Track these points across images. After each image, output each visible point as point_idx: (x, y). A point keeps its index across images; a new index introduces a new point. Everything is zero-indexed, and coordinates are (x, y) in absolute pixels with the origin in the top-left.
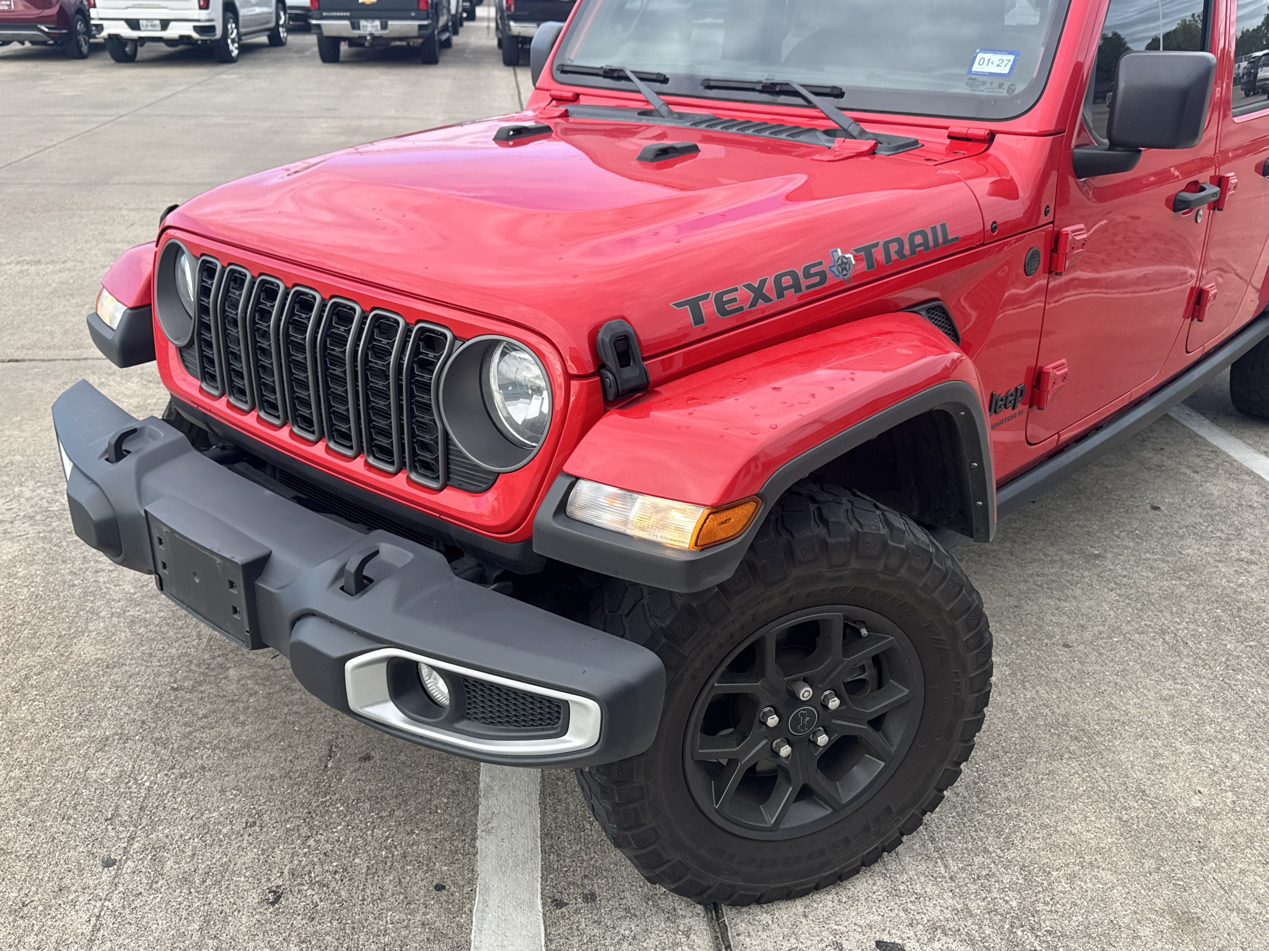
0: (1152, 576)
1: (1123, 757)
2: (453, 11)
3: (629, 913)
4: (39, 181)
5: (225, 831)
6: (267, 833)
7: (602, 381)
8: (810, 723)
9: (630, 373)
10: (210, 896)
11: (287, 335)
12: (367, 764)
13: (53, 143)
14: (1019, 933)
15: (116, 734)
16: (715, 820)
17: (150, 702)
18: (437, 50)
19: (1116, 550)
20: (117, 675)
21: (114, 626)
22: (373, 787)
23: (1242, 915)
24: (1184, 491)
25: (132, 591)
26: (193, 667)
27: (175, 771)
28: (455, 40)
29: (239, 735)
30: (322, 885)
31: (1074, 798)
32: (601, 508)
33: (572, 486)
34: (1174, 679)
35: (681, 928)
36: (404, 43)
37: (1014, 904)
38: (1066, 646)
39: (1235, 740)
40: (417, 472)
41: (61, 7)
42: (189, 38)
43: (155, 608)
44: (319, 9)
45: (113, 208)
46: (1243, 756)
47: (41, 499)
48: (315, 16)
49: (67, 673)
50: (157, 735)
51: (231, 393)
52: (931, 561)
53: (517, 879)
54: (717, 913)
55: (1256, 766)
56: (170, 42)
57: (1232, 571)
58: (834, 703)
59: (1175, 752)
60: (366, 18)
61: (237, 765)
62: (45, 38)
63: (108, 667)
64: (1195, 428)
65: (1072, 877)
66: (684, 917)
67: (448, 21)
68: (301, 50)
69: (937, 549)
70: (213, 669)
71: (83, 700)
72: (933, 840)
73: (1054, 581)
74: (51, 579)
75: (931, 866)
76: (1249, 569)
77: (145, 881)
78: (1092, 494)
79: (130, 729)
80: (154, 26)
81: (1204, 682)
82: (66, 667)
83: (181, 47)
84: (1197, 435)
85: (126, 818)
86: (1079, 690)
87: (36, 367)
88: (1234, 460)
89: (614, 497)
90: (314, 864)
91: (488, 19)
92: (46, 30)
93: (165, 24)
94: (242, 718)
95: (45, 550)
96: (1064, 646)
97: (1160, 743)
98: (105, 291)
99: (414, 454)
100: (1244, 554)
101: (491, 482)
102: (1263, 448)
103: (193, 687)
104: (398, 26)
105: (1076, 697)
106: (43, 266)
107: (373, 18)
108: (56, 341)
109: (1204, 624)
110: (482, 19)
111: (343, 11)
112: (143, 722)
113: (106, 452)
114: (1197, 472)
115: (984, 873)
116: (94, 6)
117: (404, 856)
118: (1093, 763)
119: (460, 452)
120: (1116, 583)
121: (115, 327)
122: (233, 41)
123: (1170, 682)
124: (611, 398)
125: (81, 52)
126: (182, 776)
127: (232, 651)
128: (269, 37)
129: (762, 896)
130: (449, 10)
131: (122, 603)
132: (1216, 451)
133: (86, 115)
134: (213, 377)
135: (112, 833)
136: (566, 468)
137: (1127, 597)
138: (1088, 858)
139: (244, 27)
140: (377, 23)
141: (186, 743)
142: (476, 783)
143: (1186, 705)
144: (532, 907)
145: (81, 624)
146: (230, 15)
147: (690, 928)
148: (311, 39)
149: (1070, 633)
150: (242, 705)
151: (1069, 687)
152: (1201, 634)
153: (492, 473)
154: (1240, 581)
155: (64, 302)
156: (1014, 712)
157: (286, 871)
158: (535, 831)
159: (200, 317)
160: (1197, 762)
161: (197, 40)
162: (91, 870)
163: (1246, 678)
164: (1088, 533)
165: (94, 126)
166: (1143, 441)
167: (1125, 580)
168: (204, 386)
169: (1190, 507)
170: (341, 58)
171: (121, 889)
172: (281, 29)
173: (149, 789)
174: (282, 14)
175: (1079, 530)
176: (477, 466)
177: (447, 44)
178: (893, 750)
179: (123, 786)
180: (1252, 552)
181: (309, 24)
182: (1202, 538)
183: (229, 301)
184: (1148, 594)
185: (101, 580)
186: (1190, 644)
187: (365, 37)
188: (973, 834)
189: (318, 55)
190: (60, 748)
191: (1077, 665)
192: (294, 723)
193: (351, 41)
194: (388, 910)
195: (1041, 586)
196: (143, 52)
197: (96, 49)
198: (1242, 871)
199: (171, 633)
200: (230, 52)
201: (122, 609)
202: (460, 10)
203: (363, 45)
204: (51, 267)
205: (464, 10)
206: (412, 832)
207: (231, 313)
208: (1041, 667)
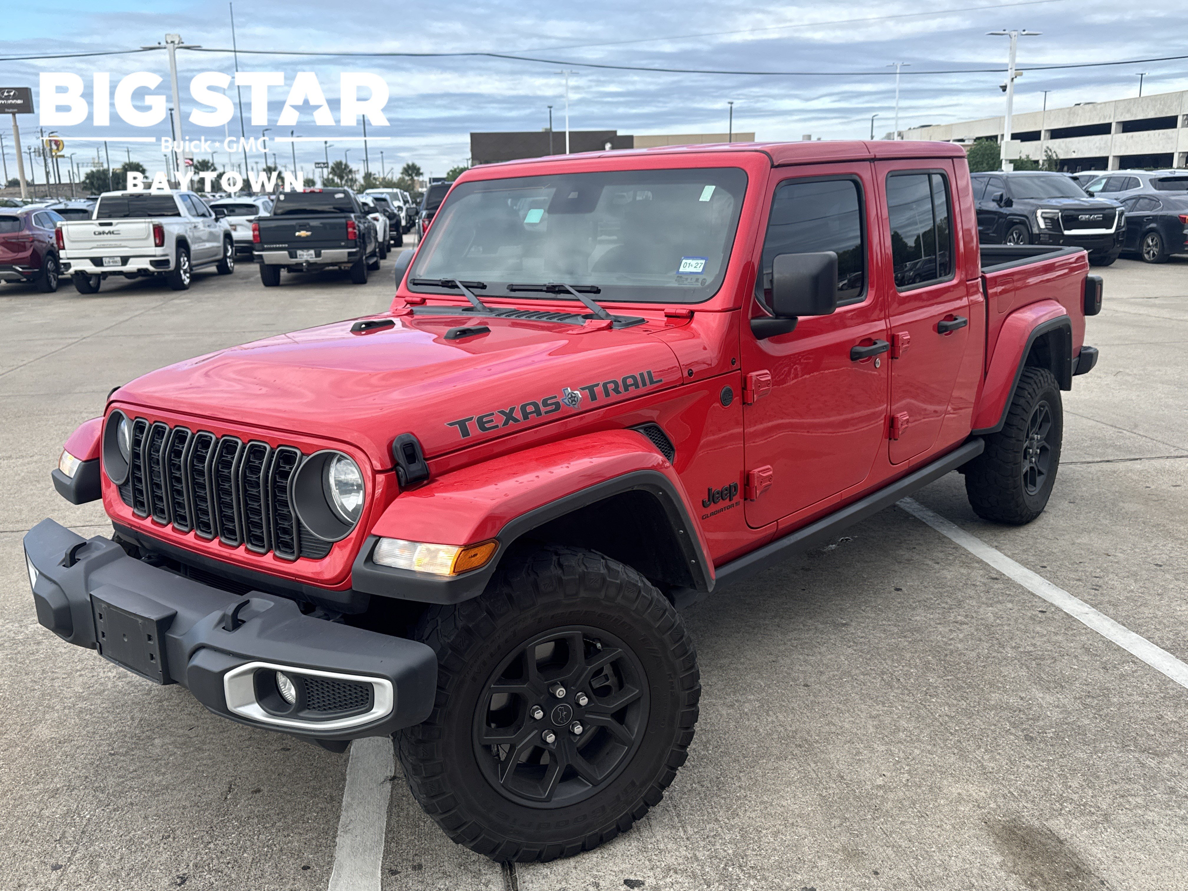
0: (883, 636)
1: (832, 756)
2: (380, 239)
3: (446, 875)
4: (10, 394)
5: (146, 842)
6: (178, 842)
7: (397, 473)
8: (567, 716)
9: (415, 468)
10: (133, 883)
11: (192, 465)
12: (258, 795)
13: (24, 362)
14: (730, 869)
15: (65, 786)
16: (501, 792)
17: (92, 764)
18: (365, 272)
19: (860, 620)
20: (67, 747)
21: (66, 715)
22: (261, 809)
23: (895, 849)
24: (924, 576)
25: (81, 691)
26: (127, 739)
27: (110, 807)
28: (383, 263)
29: (160, 781)
30: (217, 871)
31: (789, 784)
32: (395, 556)
33: (376, 542)
34: (883, 703)
35: (483, 881)
36: (336, 268)
37: (730, 852)
38: (806, 685)
39: (919, 740)
40: (280, 550)
41: (34, 251)
42: (146, 270)
43: (99, 702)
44: (261, 242)
45: (75, 412)
46: (922, 751)
47: (9, 631)
48: (257, 248)
49: (27, 749)
50: (96, 785)
51: (155, 513)
52: (640, 592)
53: (364, 859)
54: (511, 871)
55: (931, 756)
56: (129, 275)
57: (947, 630)
58: (584, 701)
59: (873, 750)
60: (302, 248)
61: (158, 801)
62: (19, 276)
63: (60, 743)
64: (945, 533)
65: (776, 834)
66: (486, 874)
67: (375, 248)
68: (246, 278)
69: (644, 584)
70: (143, 740)
71: (39, 765)
72: (678, 815)
73: (807, 643)
74: (16, 687)
75: (674, 832)
76: (961, 628)
77: (84, 877)
78: (851, 582)
79: (76, 782)
80: (116, 262)
81: (906, 704)
82: (26, 745)
83: (139, 279)
84: (945, 537)
85: (71, 839)
86: (809, 714)
87: (6, 537)
88: (970, 553)
89: (404, 548)
90: (213, 859)
91: (413, 245)
92: (20, 270)
93: (125, 260)
94: (163, 770)
95: (11, 666)
96: (804, 686)
97: (862, 746)
98: (66, 453)
99: (277, 537)
100: (959, 618)
101: (328, 550)
102: (995, 544)
103: (127, 752)
104: (330, 254)
105: (806, 719)
106: (13, 460)
107: (308, 248)
108: (24, 516)
109: (916, 666)
110: (408, 245)
111: (284, 243)
112: (87, 777)
113: (63, 560)
114: (938, 563)
115: (712, 834)
116: (64, 248)
117: (281, 850)
118: (809, 761)
119: (308, 531)
120: (854, 642)
121: (72, 476)
122: (185, 272)
123: (880, 706)
124: (403, 484)
125: (50, 286)
126: (114, 810)
127: (158, 727)
128: (218, 267)
129: (541, 853)
130: (376, 238)
131: (73, 699)
132: (957, 547)
133: (53, 339)
134: (142, 504)
135: (60, 849)
136: (373, 532)
137: (861, 651)
138: (791, 821)
139: (195, 260)
140: (312, 252)
141: (119, 789)
142: (340, 802)
143: (887, 720)
144: (373, 875)
145: (39, 715)
146: (183, 250)
147: (489, 881)
148: (255, 268)
149: (810, 677)
150: (163, 762)
151: (801, 713)
152: (912, 673)
153: (329, 543)
154: (951, 637)
155: (31, 487)
156: (756, 730)
157: (191, 865)
158: (381, 829)
159: (133, 461)
160: (887, 756)
161: (153, 272)
162: (43, 873)
163: (939, 700)
164: (841, 609)
165: (61, 347)
166: (900, 543)
167: (862, 640)
168: (136, 511)
169: (926, 587)
170: (281, 283)
171: (65, 882)
172: (228, 260)
173: (89, 820)
174: (229, 247)
175: (834, 608)
176: (319, 539)
177: (375, 267)
178: (633, 738)
179: (69, 819)
180: (966, 616)
181: (253, 255)
182: (929, 608)
183: (154, 447)
184: (878, 649)
185: (56, 685)
186: (902, 680)
187: (302, 264)
188: (710, 810)
189: (260, 280)
190: (21, 797)
191: (811, 698)
192: (203, 772)
193: (290, 268)
194: (266, 883)
195: (796, 647)
196: (105, 285)
197: (64, 284)
198: (903, 823)
199: (111, 718)
200: (182, 281)
201: (72, 703)
202: (387, 238)
203: (301, 271)
204: (21, 460)
205: (392, 238)
206: (288, 835)
207: (155, 455)
208: (783, 701)
